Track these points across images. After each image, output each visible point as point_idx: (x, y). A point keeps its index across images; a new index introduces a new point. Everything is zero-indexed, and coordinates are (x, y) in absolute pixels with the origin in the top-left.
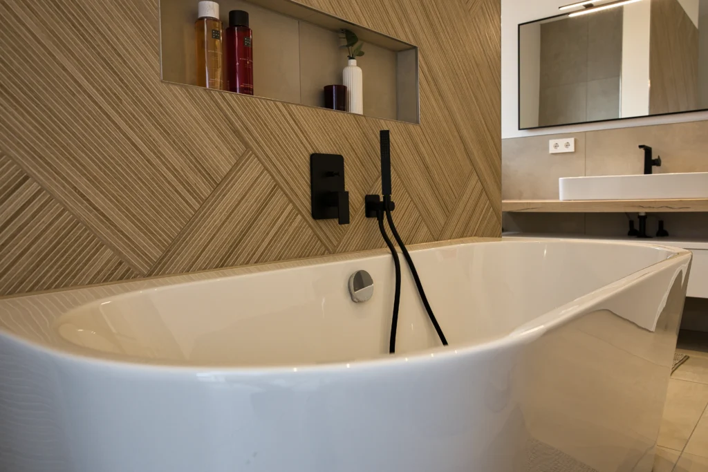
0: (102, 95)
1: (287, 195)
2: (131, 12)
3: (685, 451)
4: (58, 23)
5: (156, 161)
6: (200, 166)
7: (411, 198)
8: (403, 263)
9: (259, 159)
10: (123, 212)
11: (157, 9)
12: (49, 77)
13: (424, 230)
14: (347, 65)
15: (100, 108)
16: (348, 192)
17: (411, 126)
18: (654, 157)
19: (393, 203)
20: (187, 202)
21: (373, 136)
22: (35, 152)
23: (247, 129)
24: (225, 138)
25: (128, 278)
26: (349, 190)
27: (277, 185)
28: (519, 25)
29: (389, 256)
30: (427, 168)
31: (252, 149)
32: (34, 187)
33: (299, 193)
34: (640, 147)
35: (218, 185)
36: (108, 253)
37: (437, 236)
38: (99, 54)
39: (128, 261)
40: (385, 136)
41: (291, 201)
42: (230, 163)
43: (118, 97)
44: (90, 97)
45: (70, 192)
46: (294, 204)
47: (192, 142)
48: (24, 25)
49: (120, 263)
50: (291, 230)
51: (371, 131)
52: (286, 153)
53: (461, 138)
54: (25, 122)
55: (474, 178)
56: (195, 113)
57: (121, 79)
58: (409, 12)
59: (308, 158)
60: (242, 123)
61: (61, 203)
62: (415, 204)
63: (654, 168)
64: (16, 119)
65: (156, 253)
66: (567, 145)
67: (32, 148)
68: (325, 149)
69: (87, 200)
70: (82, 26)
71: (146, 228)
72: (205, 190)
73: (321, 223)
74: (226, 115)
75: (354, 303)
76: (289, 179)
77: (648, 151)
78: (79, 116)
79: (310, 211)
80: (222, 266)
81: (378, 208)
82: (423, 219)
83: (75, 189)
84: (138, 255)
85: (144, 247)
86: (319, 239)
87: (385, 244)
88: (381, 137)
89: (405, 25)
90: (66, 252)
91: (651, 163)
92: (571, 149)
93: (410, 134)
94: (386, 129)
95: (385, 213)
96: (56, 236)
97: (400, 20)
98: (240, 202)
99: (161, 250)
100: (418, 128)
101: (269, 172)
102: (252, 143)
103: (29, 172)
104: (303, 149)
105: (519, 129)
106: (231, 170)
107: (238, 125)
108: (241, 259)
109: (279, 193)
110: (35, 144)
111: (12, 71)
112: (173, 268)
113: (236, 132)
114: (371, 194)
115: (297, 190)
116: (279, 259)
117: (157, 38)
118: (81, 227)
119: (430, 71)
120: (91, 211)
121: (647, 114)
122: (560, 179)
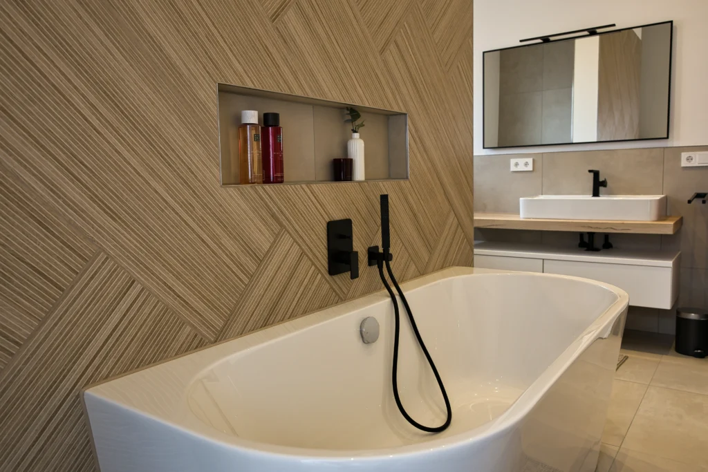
0: (181, 207)
1: (310, 260)
2: (200, 136)
3: (622, 446)
4: (151, 157)
5: (219, 252)
6: (248, 249)
7: (403, 243)
8: (400, 303)
9: (290, 234)
10: (197, 295)
11: (217, 129)
12: (146, 199)
13: (413, 267)
14: (351, 138)
15: (180, 217)
16: (357, 252)
17: (402, 182)
18: (601, 179)
19: (391, 255)
20: (240, 280)
21: (374, 197)
22: (139, 260)
23: (281, 212)
24: (266, 223)
25: (201, 346)
26: (359, 250)
27: (303, 253)
28: (484, 53)
29: (389, 300)
30: (415, 215)
31: (285, 227)
32: (139, 287)
33: (320, 257)
34: (590, 171)
35: (261, 261)
36: (188, 329)
37: (422, 272)
38: (178, 174)
39: (201, 333)
40: (384, 199)
41: (313, 264)
42: (269, 242)
43: (191, 206)
44: (173, 210)
45: (162, 287)
46: (316, 267)
47: (243, 231)
48: (129, 164)
49: (196, 336)
50: (314, 287)
51: (372, 194)
52: (309, 225)
53: (441, 184)
54: (132, 239)
55: (452, 216)
56: (244, 205)
57: (194, 191)
58: (400, 85)
59: (325, 225)
60: (279, 208)
61: (156, 297)
62: (405, 248)
63: (601, 189)
64: (125, 237)
65: (219, 323)
66: (526, 164)
67: (136, 258)
68: (338, 216)
69: (173, 291)
70: (167, 155)
71: (213, 305)
72: (251, 266)
73: (336, 277)
74: (266, 204)
75: (365, 345)
76: (311, 246)
77: (596, 174)
78: (167, 227)
79: (327, 268)
80: (265, 326)
81: (379, 257)
82: (412, 259)
83: (165, 283)
84: (208, 328)
85: (211, 320)
86: (334, 291)
87: (383, 285)
88: (381, 199)
89: (398, 97)
90: (160, 334)
91: (598, 185)
92: (530, 168)
93: (401, 189)
94: (386, 193)
95: (384, 262)
96: (154, 322)
97: (393, 94)
98: (277, 271)
99: (223, 320)
100: (408, 182)
101: (297, 243)
102: (285, 223)
103: (135, 276)
104: (321, 219)
105: (484, 148)
106: (270, 247)
107: (275, 210)
108: (279, 317)
109: (305, 258)
110: (139, 254)
111: (122, 201)
112: (231, 333)
113: (273, 216)
114: (372, 246)
115: (318, 254)
116: (305, 313)
117: (218, 153)
118: (169, 312)
119: (417, 131)
120: (175, 299)
121: (596, 141)
122: (521, 199)
